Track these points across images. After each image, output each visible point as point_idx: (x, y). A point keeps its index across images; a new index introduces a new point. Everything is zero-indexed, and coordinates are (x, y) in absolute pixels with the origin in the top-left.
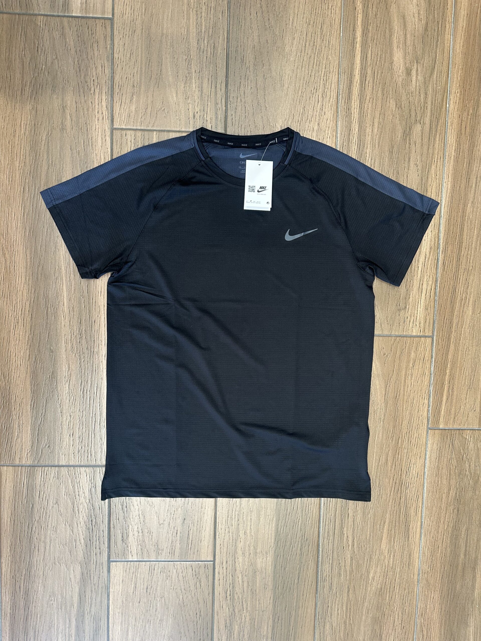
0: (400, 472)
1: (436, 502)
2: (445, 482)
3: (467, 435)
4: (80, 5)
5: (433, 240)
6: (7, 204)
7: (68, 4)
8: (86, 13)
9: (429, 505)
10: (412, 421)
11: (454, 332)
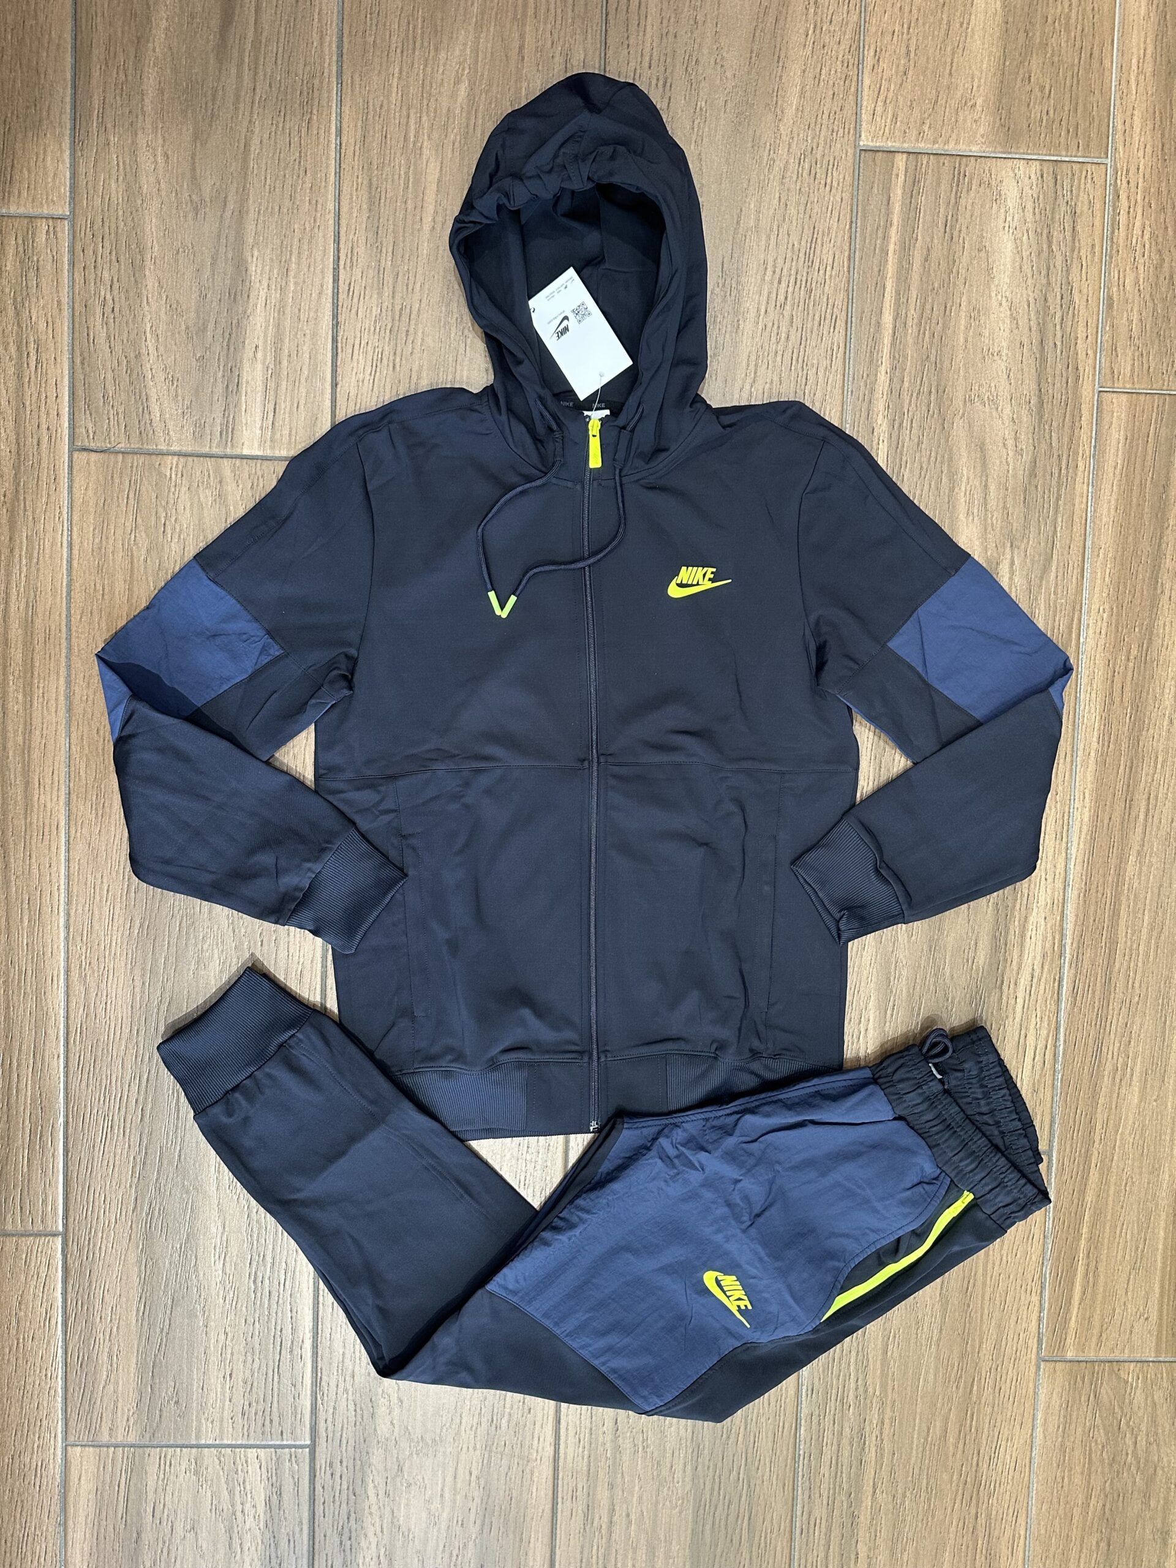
0: (975, 1459)
1: (1057, 1525)
2: (1077, 1480)
3: (1130, 1373)
4: (258, 432)
5: (1050, 938)
6: (91, 866)
7: (233, 429)
8: (272, 448)
9: (1043, 1532)
10: (1004, 1343)
11: (1097, 1141)
